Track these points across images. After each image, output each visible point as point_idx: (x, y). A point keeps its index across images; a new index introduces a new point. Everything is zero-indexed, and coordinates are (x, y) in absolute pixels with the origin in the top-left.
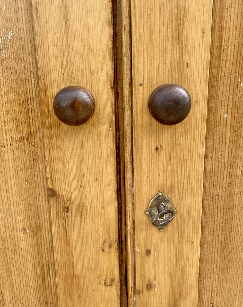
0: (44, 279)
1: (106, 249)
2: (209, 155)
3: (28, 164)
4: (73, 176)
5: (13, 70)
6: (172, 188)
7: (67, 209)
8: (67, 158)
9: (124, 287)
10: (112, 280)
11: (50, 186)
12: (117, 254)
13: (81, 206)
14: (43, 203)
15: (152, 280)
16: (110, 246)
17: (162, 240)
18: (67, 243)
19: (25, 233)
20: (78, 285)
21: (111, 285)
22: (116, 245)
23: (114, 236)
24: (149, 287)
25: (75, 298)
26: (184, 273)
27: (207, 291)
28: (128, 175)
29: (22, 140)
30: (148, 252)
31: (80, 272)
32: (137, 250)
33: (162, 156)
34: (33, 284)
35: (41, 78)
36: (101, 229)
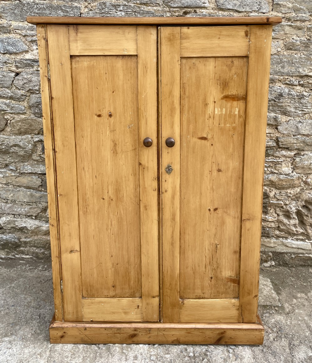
0: (136, 189)
1: (154, 180)
2: (182, 154)
3: (134, 156)
4: (146, 160)
5: (132, 133)
6: (172, 163)
7: (144, 168)
8: (145, 155)
9: (159, 192)
10: (156, 189)
11: (140, 162)
12: (157, 181)
13: (148, 167)
14: (137, 166)
15: (167, 189)
16: (155, 179)
17: (169, 178)
18: (144, 178)
19: (132, 175)
20: (146, 191)
21: (155, 191)
22: (157, 179)
23: (156, 176)
24: (166, 191)
25: (145, 195)
26: (175, 187)
27: (182, 193)
28: (160, 159)
29: (133, 150)
30: (166, 181)
31: (147, 187)
32: (163, 180)
33: (169, 155)
34: (133, 191)
35: (140, 135)
36: (153, 174)
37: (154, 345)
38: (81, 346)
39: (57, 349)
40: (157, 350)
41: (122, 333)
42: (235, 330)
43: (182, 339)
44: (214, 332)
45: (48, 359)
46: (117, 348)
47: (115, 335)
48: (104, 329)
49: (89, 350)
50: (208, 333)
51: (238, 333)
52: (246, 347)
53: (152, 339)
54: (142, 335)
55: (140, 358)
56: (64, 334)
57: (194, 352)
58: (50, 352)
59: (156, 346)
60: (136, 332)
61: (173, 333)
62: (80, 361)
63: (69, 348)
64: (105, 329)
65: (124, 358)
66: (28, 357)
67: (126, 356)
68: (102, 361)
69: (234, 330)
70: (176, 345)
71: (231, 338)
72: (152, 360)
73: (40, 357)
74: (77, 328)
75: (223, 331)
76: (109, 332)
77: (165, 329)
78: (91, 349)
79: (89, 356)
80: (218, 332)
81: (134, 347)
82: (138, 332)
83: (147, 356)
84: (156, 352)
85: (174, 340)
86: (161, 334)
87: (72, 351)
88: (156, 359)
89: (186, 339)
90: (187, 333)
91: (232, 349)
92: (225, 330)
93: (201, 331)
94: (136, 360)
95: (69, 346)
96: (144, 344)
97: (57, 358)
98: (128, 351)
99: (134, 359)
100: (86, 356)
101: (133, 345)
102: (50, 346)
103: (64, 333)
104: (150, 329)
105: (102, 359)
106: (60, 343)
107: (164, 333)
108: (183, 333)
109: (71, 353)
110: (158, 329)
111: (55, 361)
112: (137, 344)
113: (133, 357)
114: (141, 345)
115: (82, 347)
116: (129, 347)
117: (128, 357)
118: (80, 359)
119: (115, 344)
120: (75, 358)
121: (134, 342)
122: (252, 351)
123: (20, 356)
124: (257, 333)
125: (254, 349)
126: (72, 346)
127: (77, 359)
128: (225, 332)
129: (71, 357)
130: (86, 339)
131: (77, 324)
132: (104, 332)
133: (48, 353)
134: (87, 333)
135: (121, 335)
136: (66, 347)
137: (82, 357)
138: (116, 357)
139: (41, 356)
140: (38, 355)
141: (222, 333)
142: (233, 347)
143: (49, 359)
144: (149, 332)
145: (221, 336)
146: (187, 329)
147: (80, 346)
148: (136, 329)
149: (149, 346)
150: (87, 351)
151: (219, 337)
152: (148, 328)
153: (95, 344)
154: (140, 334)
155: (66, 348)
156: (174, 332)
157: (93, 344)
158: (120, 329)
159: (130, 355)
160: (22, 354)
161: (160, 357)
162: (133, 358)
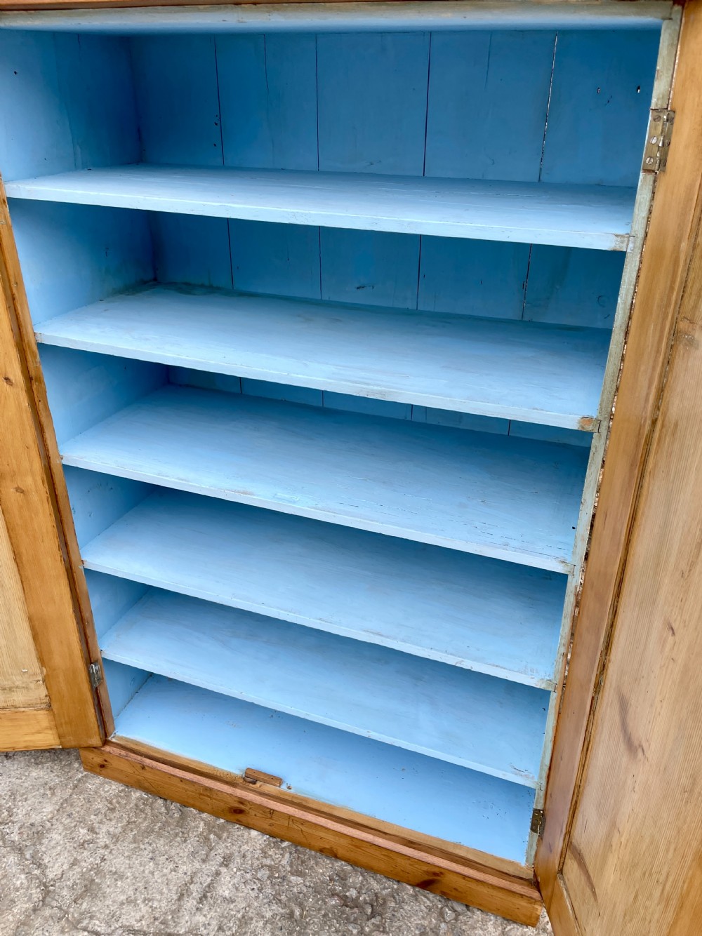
37: (282, 841)
38: (136, 794)
39: (90, 787)
40: (283, 857)
41: (215, 799)
42: (466, 878)
43: (341, 852)
44: (416, 866)
45: (62, 804)
46: (202, 824)
47: (201, 797)
48: (178, 780)
49: (148, 810)
50: (400, 860)
51: (473, 886)
52: (492, 918)
53: (276, 830)
54: (255, 815)
55: (238, 863)
56: (106, 763)
57: (361, 888)
58: (74, 789)
59: (285, 844)
60: (242, 807)
61: (322, 834)
62: (116, 831)
63: (111, 792)
64: (182, 780)
65: (204, 852)
66: (31, 787)
67: (211, 850)
68: (158, 845)
69: (464, 879)
70: (327, 857)
71: (455, 889)
72: (258, 879)
73: (49, 796)
74: (127, 760)
75: (437, 870)
76: (189, 789)
77: (304, 822)
78: (152, 809)
79: (140, 823)
80: (425, 868)
81: (238, 831)
82: (247, 809)
83: (252, 864)
84: (279, 859)
85: (325, 848)
86: (296, 827)
87: (114, 801)
88: (268, 878)
89: (352, 855)
90: (352, 845)
91: (455, 911)
92: (443, 871)
93: (384, 853)
94: (226, 866)
95: (114, 787)
96: (263, 831)
97: (78, 809)
98: (220, 838)
99: (223, 863)
100: (135, 822)
101: (238, 826)
102: (80, 776)
103: (106, 761)
104: (272, 812)
105: (159, 840)
106: (100, 774)
107: (304, 828)
108: (343, 841)
109: (109, 805)
110: (290, 817)
111: (72, 814)
112: (248, 827)
113: (224, 858)
114: (254, 833)
115: (138, 798)
116: (228, 831)
117: (212, 853)
118: (120, 825)
119: (203, 812)
120: (110, 820)
121: (239, 821)
122: (503, 932)
123: (18, 781)
124: (523, 903)
125: (510, 930)
126: (121, 789)
127: (113, 822)
128: (442, 873)
129: (105, 816)
130: (147, 785)
131: (130, 753)
132: (179, 785)
133: (69, 791)
134: (148, 775)
135: (214, 801)
136: (107, 788)
137: (125, 822)
138: (190, 846)
139: (53, 794)
140: (50, 789)
141: (435, 874)
142: (459, 908)
143: (65, 805)
144: (269, 815)
145: (431, 878)
146: (352, 838)
147: (134, 792)
148: (242, 801)
149: (271, 839)
150: (142, 811)
151: (426, 878)
152: (268, 808)
153: (165, 800)
154: (253, 813)
155: (106, 790)
156: (324, 834)
157: (161, 798)
158: (211, 789)
159: (219, 851)
160: (24, 778)
161: (278, 877)
162: (222, 860)
